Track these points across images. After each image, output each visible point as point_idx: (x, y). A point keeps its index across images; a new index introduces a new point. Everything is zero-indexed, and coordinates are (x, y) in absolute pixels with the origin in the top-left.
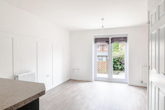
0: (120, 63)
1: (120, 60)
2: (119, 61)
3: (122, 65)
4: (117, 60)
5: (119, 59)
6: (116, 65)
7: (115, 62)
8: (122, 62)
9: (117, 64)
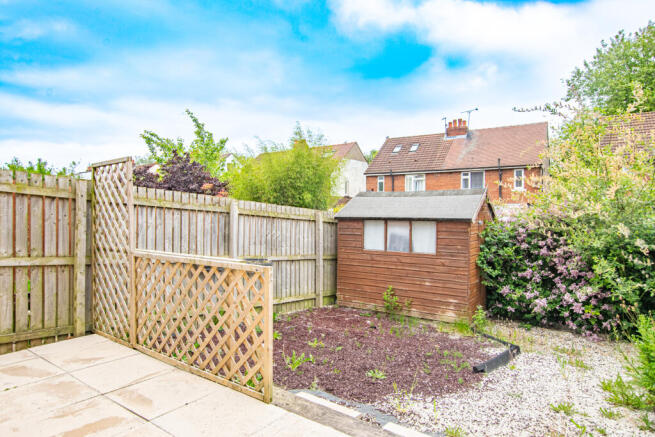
0: (542, 268)
1: (544, 251)
2: (536, 258)
3: (562, 287)
4: (524, 246)
5: (534, 241)
6: (517, 285)
7: (506, 262)
8: (561, 268)
9: (524, 279)
